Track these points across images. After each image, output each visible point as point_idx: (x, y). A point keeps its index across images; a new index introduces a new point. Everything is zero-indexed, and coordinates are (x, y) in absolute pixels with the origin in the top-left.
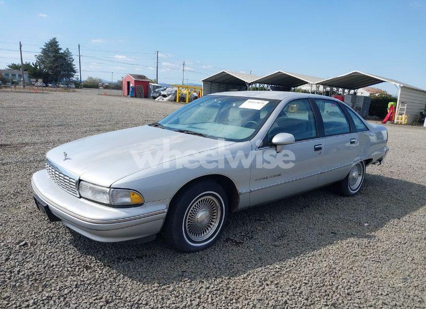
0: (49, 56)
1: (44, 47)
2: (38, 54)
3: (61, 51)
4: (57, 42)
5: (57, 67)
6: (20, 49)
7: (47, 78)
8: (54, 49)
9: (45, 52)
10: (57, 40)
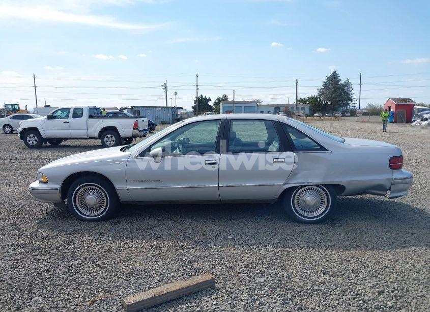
0: (329, 89)
1: (326, 81)
2: (319, 88)
3: (342, 82)
4: (337, 75)
5: (334, 98)
6: (297, 85)
7: (326, 108)
8: (335, 81)
9: (326, 85)
10: (337, 73)
